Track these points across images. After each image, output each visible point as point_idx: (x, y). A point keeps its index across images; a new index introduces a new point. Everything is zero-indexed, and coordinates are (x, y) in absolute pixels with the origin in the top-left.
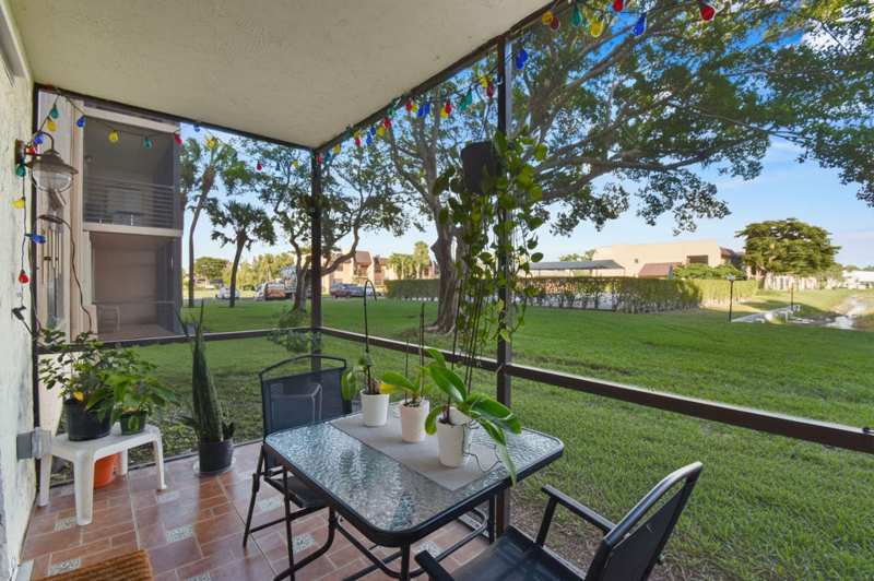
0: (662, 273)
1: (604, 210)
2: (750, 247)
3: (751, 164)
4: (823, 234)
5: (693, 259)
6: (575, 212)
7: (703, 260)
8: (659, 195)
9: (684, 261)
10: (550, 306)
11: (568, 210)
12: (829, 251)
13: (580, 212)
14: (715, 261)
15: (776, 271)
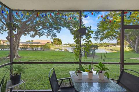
0: (44, 44)
1: (40, 34)
2: (54, 41)
3: (59, 31)
4: (61, 40)
5: (48, 43)
6: (35, 34)
7: (49, 43)
8: (49, 33)
9: (47, 43)
10: (29, 50)
11: (34, 33)
12: (62, 42)
13: (36, 34)
14: (50, 43)
15: (57, 44)
